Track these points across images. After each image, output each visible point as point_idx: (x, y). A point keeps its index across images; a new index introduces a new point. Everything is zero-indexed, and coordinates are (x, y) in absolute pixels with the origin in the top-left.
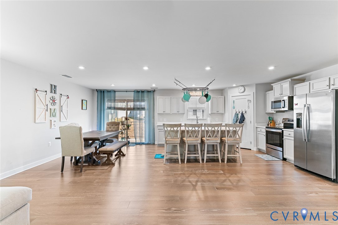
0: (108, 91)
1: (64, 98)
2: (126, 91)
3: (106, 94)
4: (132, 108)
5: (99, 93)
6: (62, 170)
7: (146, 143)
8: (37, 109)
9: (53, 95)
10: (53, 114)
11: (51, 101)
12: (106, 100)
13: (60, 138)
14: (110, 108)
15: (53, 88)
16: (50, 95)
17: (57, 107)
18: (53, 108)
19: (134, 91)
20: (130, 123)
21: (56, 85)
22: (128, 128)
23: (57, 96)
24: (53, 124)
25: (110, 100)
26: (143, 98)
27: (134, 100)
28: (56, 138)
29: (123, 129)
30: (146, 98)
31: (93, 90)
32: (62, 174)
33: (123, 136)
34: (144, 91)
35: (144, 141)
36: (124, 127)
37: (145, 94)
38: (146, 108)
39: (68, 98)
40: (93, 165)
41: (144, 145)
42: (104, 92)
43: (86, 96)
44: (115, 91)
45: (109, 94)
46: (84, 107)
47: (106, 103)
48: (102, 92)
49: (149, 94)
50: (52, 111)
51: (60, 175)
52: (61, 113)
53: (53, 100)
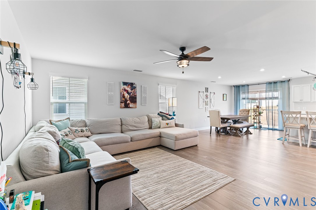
0: (242, 86)
1: (212, 94)
2: (259, 84)
3: (241, 88)
4: (264, 98)
5: (236, 88)
6: (211, 134)
7: (280, 129)
8: (199, 101)
9: (207, 93)
10: (206, 104)
11: (206, 97)
12: (241, 93)
13: (209, 117)
14: (244, 99)
15: (207, 89)
16: (205, 93)
17: (208, 100)
18: (206, 100)
19: (266, 83)
20: (262, 111)
21: (208, 87)
22: (260, 114)
23: (208, 94)
24: (206, 109)
25: (244, 93)
26: (275, 89)
27: (266, 91)
28: (208, 117)
29: (256, 116)
30: (278, 88)
31: (231, 86)
32: (211, 135)
33: (255, 121)
34: (277, 82)
35: (277, 127)
36: (256, 113)
37: (279, 85)
38: (279, 97)
39: (214, 94)
40: (227, 135)
41: (278, 131)
42: (239, 86)
43: (226, 91)
44: (248, 85)
45: (243, 88)
46: (225, 99)
47: (241, 95)
48: (238, 87)
49: (283, 84)
50: (206, 102)
51: (210, 135)
52: (211, 103)
53: (207, 96)
